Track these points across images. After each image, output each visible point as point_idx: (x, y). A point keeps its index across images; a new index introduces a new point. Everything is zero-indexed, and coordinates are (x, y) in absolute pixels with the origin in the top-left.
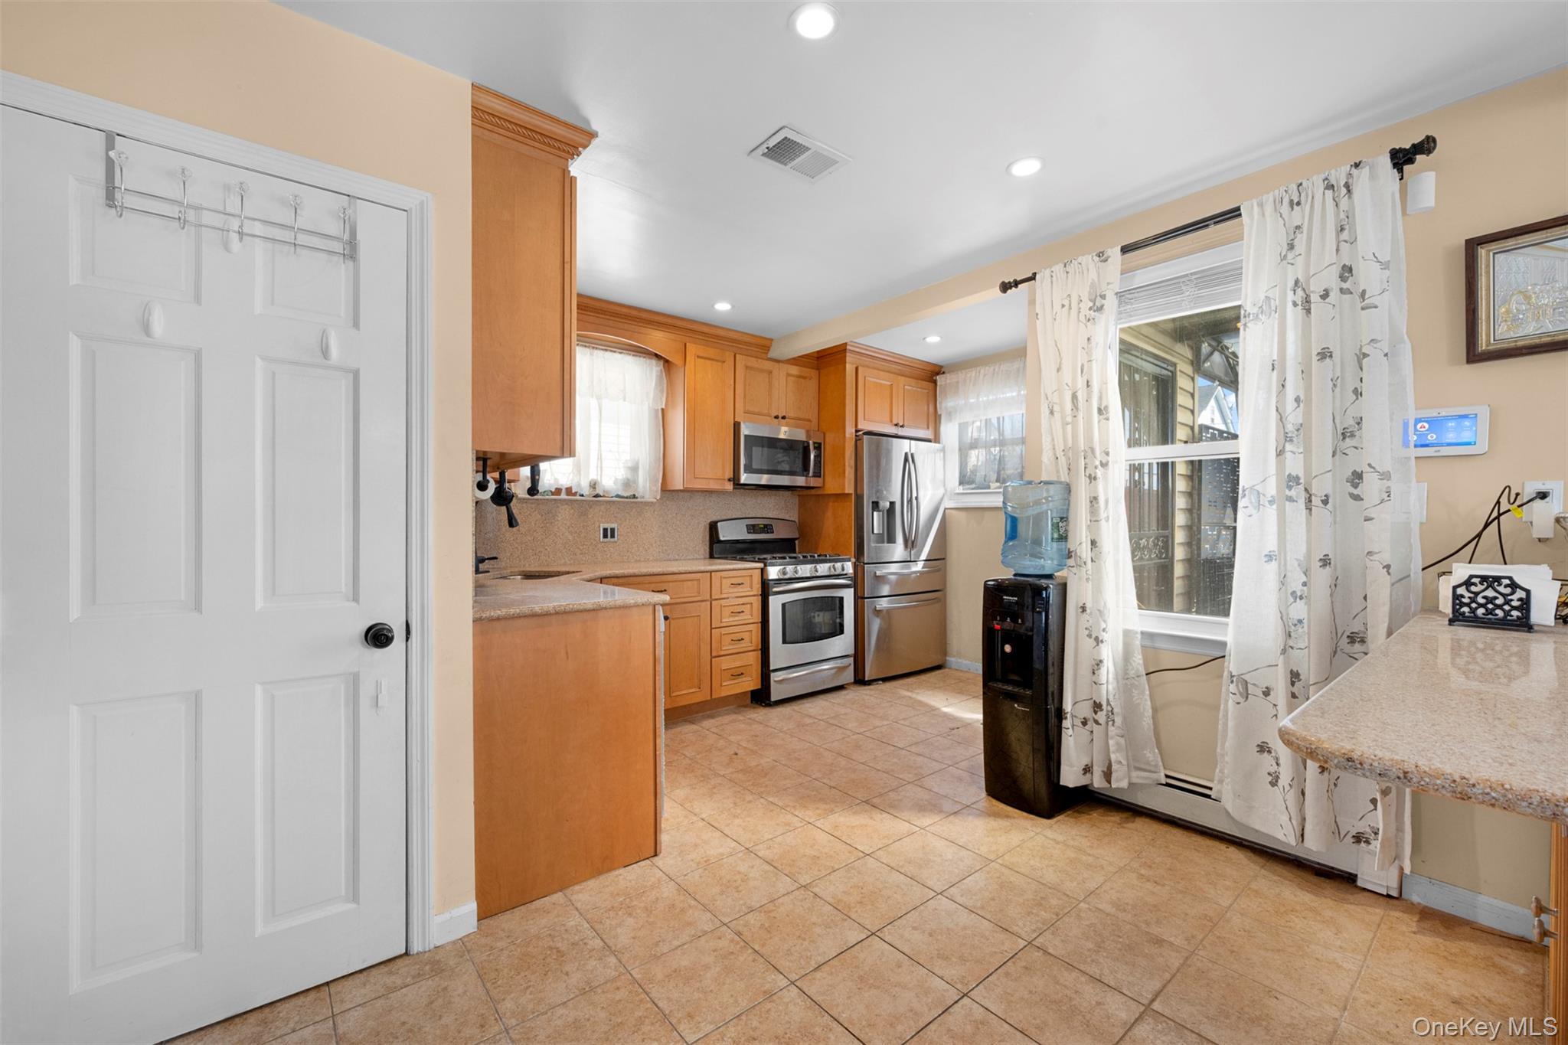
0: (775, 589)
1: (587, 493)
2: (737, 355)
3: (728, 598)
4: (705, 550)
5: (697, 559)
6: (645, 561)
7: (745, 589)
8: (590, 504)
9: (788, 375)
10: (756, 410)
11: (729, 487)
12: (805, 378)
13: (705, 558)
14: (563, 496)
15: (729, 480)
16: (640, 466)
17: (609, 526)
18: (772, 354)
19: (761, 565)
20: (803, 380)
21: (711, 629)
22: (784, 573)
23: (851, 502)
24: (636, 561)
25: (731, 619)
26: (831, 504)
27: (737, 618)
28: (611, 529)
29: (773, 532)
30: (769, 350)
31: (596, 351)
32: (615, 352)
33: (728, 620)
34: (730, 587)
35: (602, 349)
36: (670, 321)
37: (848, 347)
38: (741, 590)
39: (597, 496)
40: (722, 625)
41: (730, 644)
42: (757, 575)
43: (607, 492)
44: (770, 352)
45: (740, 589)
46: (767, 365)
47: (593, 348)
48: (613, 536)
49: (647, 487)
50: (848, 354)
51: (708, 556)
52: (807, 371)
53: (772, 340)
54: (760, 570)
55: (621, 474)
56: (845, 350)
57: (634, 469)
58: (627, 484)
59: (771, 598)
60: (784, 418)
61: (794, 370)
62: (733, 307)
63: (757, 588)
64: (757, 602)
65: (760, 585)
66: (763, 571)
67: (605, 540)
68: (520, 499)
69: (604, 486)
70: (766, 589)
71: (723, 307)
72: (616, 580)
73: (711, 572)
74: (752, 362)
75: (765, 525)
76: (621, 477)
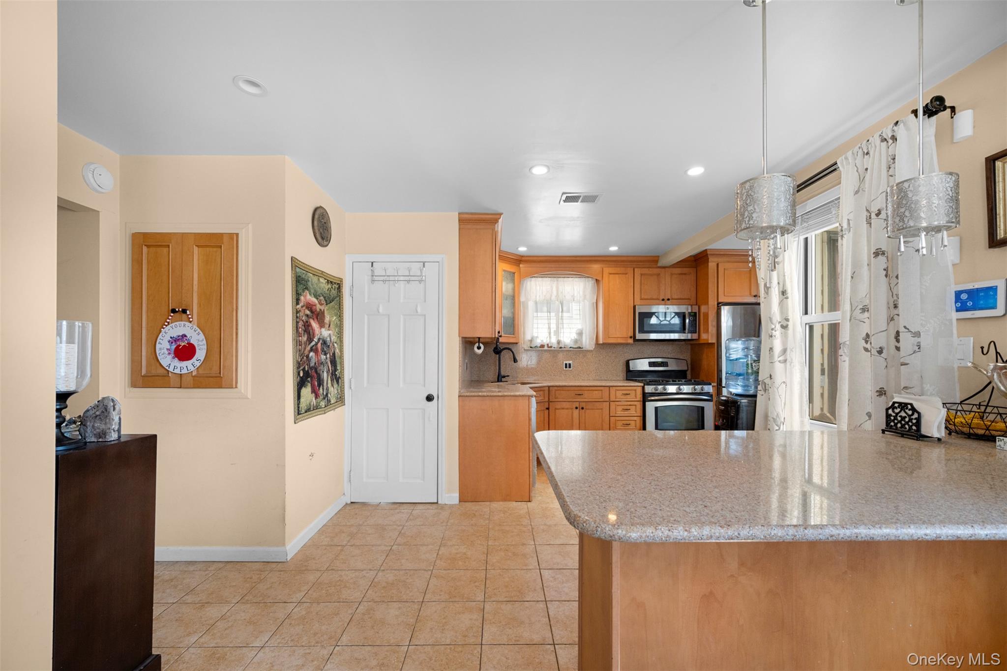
0: (649, 398)
1: (555, 346)
2: (635, 269)
3: (620, 401)
4: (623, 375)
5: (618, 380)
6: (587, 380)
7: (632, 397)
8: (558, 352)
9: (672, 274)
10: (649, 297)
11: (631, 341)
12: (685, 274)
13: (624, 380)
14: (547, 348)
15: (631, 337)
16: (584, 332)
17: (568, 362)
18: (660, 264)
19: (642, 384)
20: (684, 276)
21: (610, 416)
22: (656, 389)
23: (715, 348)
24: (583, 380)
25: (622, 412)
26: (705, 349)
27: (626, 413)
28: (569, 364)
29: (668, 366)
30: (657, 262)
31: (560, 279)
32: (569, 277)
33: (619, 413)
34: (621, 395)
35: (563, 277)
36: (593, 258)
37: (708, 253)
38: (629, 398)
39: (561, 348)
40: (617, 415)
41: (622, 426)
42: (639, 390)
43: (567, 346)
44: (659, 263)
45: (628, 396)
46: (656, 271)
47: (558, 277)
48: (570, 367)
49: (588, 343)
50: (709, 257)
51: (625, 379)
52: (685, 270)
53: (658, 257)
54: (641, 387)
55: (574, 336)
56: (707, 255)
57: (580, 334)
58: (576, 341)
59: (647, 403)
60: (668, 300)
61: (678, 271)
63: (639, 396)
64: (639, 406)
65: (642, 396)
66: (643, 388)
67: (566, 369)
68: (525, 350)
69: (565, 343)
70: (645, 398)
72: (556, 388)
73: (609, 387)
74: (646, 271)
75: (662, 362)
76: (573, 338)
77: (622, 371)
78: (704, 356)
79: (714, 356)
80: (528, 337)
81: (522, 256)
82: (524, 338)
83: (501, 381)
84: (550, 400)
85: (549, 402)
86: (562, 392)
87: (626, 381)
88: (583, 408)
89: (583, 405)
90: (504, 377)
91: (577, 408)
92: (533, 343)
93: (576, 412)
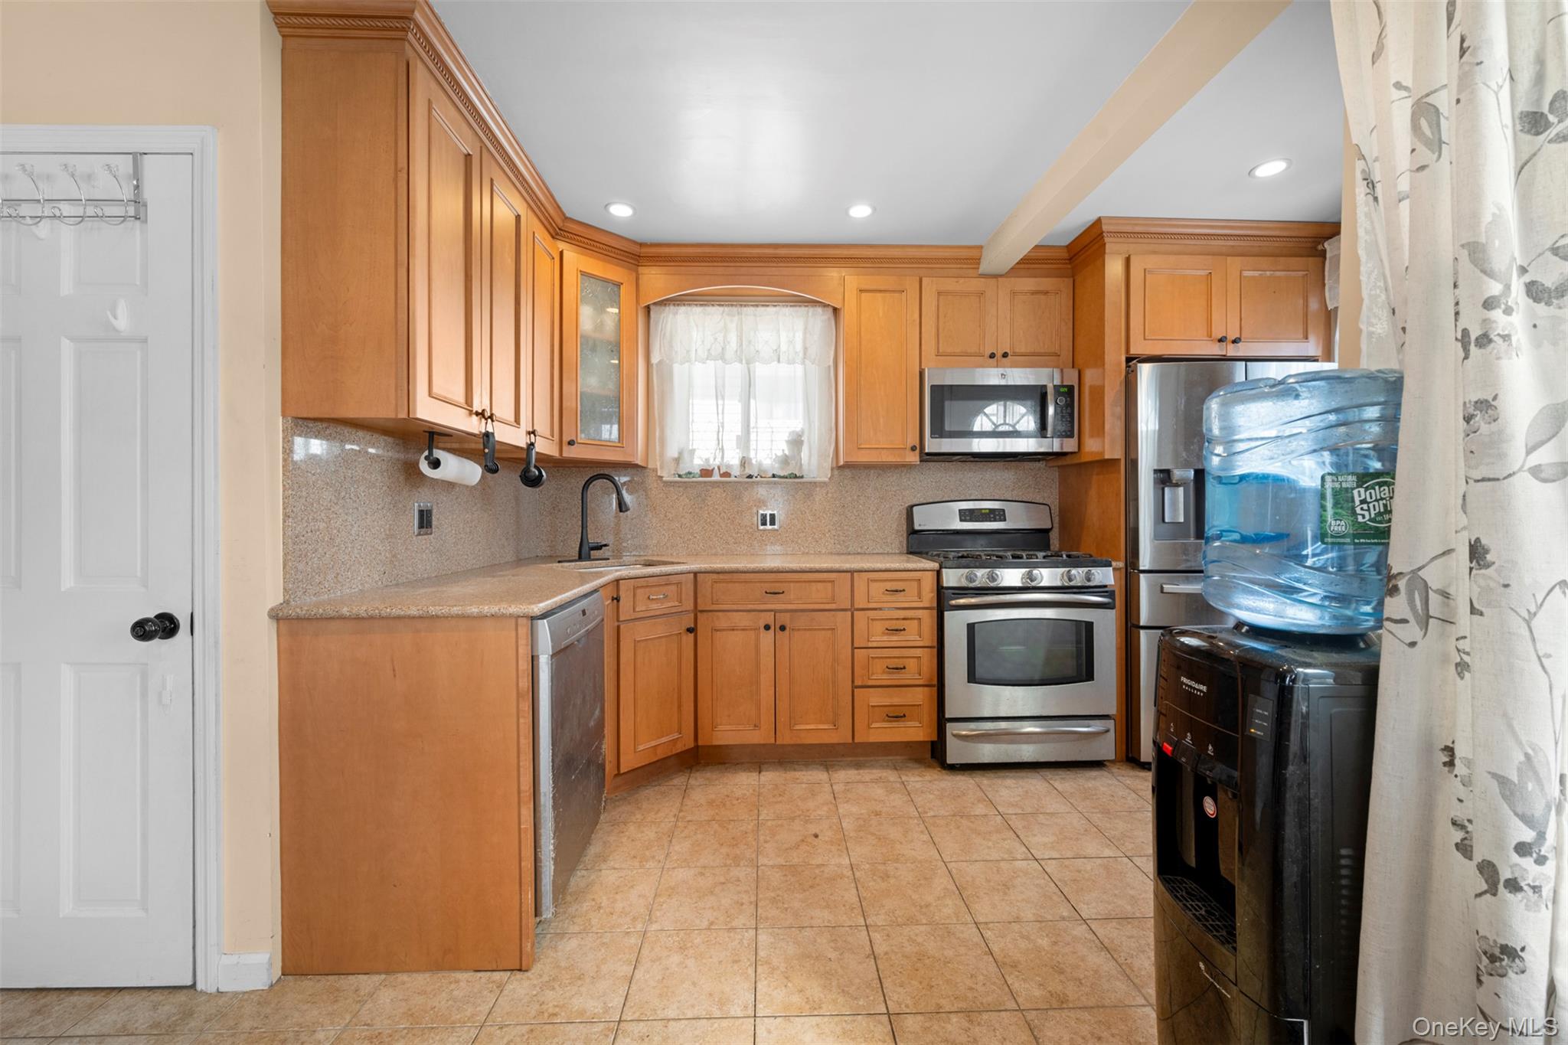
0: (953, 602)
1: (738, 474)
2: (924, 279)
3: (880, 609)
4: (901, 542)
5: (888, 554)
6: (815, 554)
7: (910, 599)
8: (744, 486)
9: (1014, 293)
10: (958, 350)
11: (914, 458)
12: (1046, 293)
14: (716, 477)
15: (913, 449)
16: (805, 438)
17: (765, 512)
18: (984, 268)
19: (936, 566)
20: (1043, 297)
21: (853, 648)
22: (970, 579)
23: (1119, 472)
24: (803, 553)
25: (885, 638)
26: (1095, 477)
27: (895, 638)
28: (771, 515)
29: (1005, 520)
30: (979, 264)
33: (879, 638)
34: (883, 593)
36: (817, 252)
37: (1105, 228)
38: (903, 599)
39: (750, 477)
40: (870, 645)
41: (884, 672)
42: (928, 583)
43: (765, 471)
44: (982, 265)
45: (900, 597)
46: (975, 284)
48: (773, 523)
49: (814, 463)
50: (1106, 240)
51: (904, 550)
52: (1047, 283)
53: (981, 247)
54: (935, 572)
55: (782, 448)
56: (1101, 235)
57: (796, 442)
58: (785, 461)
59: (946, 613)
60: (1005, 355)
61: (1028, 284)
62: (874, 209)
63: (929, 597)
64: (928, 619)
65: (934, 595)
66: (939, 573)
67: (763, 528)
68: (666, 482)
69: (760, 464)
70: (943, 600)
71: (860, 211)
72: (715, 576)
73: (852, 572)
74: (950, 284)
75: (992, 511)
76: (780, 453)
77: (898, 531)
78: (1093, 493)
79: (1118, 494)
80: (672, 452)
81: (641, 245)
82: (662, 455)
83: (589, 558)
84: (699, 608)
85: (697, 611)
86: (730, 585)
87: (904, 557)
88: (783, 628)
89: (783, 619)
90: (599, 547)
91: (767, 627)
92: (681, 465)
93: (767, 638)
